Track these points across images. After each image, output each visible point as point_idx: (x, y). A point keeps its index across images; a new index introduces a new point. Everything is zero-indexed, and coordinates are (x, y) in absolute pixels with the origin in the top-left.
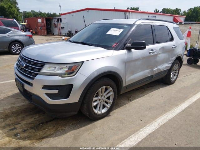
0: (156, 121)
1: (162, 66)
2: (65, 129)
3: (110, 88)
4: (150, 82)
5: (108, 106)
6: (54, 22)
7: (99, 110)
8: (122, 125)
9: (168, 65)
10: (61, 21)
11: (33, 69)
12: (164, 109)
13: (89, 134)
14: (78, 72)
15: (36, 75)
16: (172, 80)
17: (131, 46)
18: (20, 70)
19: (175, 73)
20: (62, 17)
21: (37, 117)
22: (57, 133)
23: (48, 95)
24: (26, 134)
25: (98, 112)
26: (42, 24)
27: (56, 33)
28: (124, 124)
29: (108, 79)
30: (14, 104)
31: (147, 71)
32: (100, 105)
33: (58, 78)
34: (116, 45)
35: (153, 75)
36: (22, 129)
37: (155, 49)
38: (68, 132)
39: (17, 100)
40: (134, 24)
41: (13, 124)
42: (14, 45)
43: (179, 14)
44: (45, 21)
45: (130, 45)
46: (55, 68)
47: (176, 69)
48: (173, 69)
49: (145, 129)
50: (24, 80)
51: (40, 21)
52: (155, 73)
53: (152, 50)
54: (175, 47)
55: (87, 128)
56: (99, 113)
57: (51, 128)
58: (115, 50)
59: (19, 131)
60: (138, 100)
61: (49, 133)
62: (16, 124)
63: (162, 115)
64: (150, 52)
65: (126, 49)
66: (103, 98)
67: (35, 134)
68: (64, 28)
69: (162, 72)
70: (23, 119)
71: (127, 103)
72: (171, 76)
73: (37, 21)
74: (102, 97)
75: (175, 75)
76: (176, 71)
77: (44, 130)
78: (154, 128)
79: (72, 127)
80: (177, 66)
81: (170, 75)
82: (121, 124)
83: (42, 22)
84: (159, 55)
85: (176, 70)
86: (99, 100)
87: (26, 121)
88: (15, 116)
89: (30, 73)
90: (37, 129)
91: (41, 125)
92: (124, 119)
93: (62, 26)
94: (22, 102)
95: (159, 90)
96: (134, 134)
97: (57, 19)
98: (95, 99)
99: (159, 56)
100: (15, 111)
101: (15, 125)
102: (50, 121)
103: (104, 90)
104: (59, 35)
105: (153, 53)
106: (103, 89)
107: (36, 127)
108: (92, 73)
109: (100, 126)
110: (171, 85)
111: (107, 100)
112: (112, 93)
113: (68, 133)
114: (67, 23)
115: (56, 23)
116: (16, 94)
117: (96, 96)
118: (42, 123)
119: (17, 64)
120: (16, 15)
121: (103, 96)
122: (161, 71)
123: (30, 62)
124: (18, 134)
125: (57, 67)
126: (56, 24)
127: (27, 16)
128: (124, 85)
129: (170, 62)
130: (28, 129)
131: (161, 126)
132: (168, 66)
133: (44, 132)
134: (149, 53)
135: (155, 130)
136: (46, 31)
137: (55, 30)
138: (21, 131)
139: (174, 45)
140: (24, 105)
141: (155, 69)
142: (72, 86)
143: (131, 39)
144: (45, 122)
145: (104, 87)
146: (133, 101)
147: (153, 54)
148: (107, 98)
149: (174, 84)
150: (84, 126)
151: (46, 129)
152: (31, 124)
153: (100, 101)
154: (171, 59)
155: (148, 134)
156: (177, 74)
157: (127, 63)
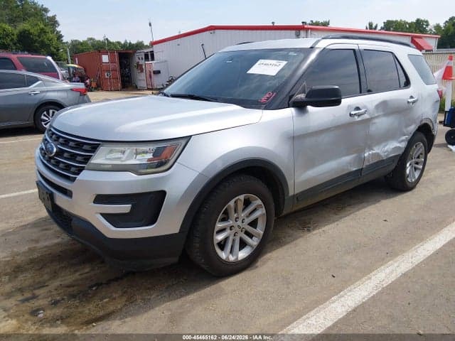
0: (370, 278)
1: (384, 147)
2: (149, 297)
3: (256, 199)
4: (356, 185)
5: (254, 242)
6: (137, 60)
7: (231, 252)
8: (288, 288)
9: (398, 145)
10: (153, 59)
11: (73, 157)
12: (391, 249)
13: (206, 309)
14: (178, 161)
15: (80, 170)
16: (409, 180)
17: (305, 100)
18: (46, 162)
19: (417, 163)
20: (156, 48)
21: (87, 270)
22: (131, 308)
23: (107, 216)
24: (57, 311)
25: (228, 258)
26: (112, 66)
27: (142, 84)
28: (290, 286)
29: (252, 177)
30: (37, 241)
31: (347, 159)
32: (234, 241)
33: (130, 176)
34: (268, 98)
35: (362, 169)
36: (50, 299)
37: (365, 107)
38: (156, 306)
39: (44, 232)
40: (312, 48)
41: (31, 288)
42: (45, 113)
43: (423, 31)
44: (117, 60)
45: (302, 96)
46: (123, 152)
47: (418, 154)
48: (411, 153)
49: (343, 296)
50: (54, 184)
51: (105, 58)
52: (368, 164)
53: (358, 108)
54: (414, 102)
55: (202, 295)
56: (232, 258)
57: (117, 295)
58: (266, 108)
59: (42, 303)
60: (326, 228)
61: (112, 308)
62: (36, 286)
63: (386, 263)
64: (353, 113)
65: (293, 107)
66: (239, 223)
67: (80, 310)
68: (159, 72)
69: (383, 160)
70: (54, 275)
71: (301, 237)
72: (408, 171)
73: (101, 59)
74: (236, 221)
75: (416, 169)
76: (417, 160)
77: (101, 300)
78: (366, 294)
79: (166, 294)
80: (420, 147)
81: (405, 168)
82: (285, 286)
83: (112, 61)
84: (376, 121)
85: (418, 157)
86: (231, 229)
87: (60, 279)
88: (38, 268)
89: (68, 168)
90: (84, 299)
91: (94, 288)
92: (292, 274)
93: (155, 68)
94: (55, 238)
95: (377, 205)
96: (316, 309)
97: (143, 54)
98: (219, 225)
99: (375, 123)
100: (37, 258)
101: (35, 289)
102: (116, 279)
103: (241, 206)
104: (148, 89)
105: (359, 115)
106: (239, 202)
107: (82, 293)
108: (211, 164)
109: (235, 291)
110: (409, 194)
111: (250, 229)
112: (261, 212)
113: (157, 308)
114: (166, 61)
115: (142, 62)
116: (43, 218)
117: (223, 220)
118: (99, 285)
119: (42, 149)
120: (55, 48)
121: (240, 219)
122: (381, 159)
123: (66, 142)
124: (38, 310)
125: (129, 150)
126: (142, 65)
127: (78, 49)
128: (291, 193)
129: (404, 138)
130: (63, 299)
131: (383, 288)
132: (399, 147)
133: (100, 305)
134: (351, 115)
135: (366, 299)
136: (120, 81)
137: (140, 78)
138: (47, 303)
139: (412, 97)
140: (58, 244)
141: (366, 155)
142: (163, 194)
143: (305, 83)
144: (104, 282)
145: (242, 197)
146: (315, 232)
147: (360, 119)
148: (249, 224)
149: (414, 190)
150: (196, 290)
151: (106, 298)
152: (73, 286)
153: (233, 231)
154: (405, 131)
155: (350, 310)
156: (421, 167)
157: (295, 139)
